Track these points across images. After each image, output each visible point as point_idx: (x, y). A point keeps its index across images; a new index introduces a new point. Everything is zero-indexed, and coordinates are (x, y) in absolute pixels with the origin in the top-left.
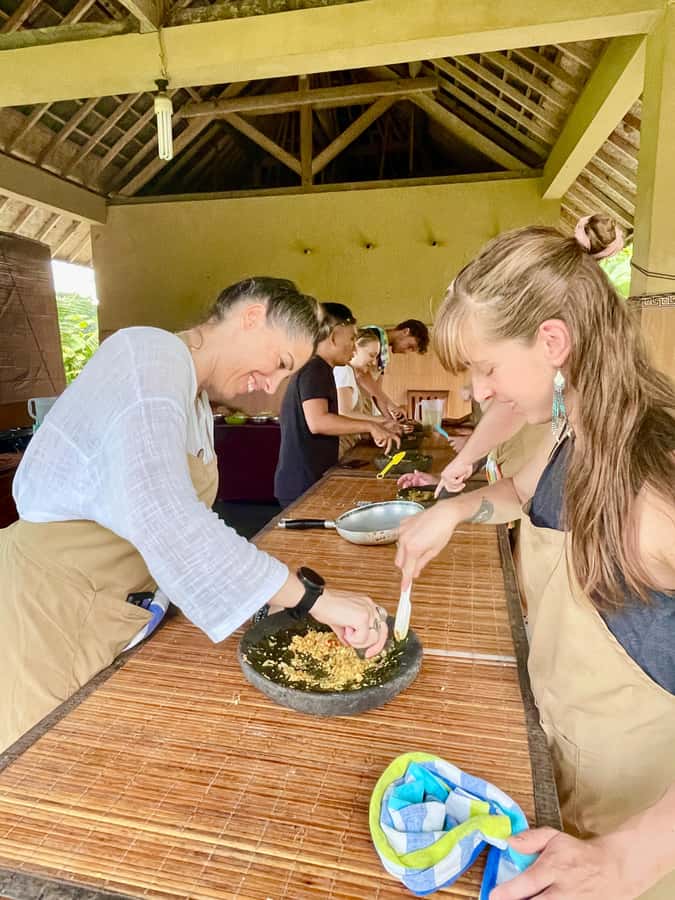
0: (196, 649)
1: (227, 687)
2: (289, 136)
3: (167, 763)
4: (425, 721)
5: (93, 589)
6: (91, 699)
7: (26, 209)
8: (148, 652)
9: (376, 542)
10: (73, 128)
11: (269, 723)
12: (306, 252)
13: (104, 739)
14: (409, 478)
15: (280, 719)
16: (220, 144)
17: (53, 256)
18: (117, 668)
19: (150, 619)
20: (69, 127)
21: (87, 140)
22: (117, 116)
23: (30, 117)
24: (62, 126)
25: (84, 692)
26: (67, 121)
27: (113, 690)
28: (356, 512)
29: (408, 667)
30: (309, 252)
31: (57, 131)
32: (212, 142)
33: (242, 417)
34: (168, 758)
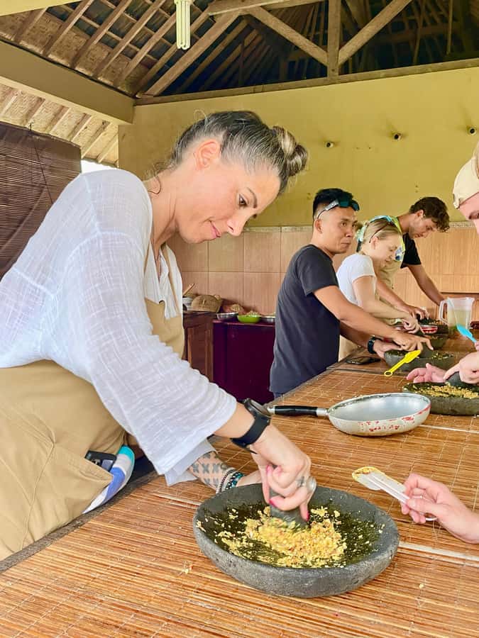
0: (157, 518)
1: (180, 556)
2: (317, 29)
3: (102, 620)
4: (393, 616)
5: (52, 440)
6: (44, 551)
7: (60, 110)
8: (110, 515)
9: (371, 433)
10: (105, 31)
11: (217, 595)
12: (329, 145)
13: (48, 590)
14: (421, 374)
15: (230, 593)
16: (247, 41)
17: (82, 157)
18: (76, 527)
19: (110, 481)
20: (103, 30)
21: (118, 42)
22: (147, 18)
23: (66, 22)
24: (96, 29)
25: (39, 545)
26: (100, 24)
27: (68, 546)
28: (353, 402)
29: (379, 553)
30: (332, 145)
31: (91, 35)
32: (239, 39)
33: (256, 316)
34: (105, 616)
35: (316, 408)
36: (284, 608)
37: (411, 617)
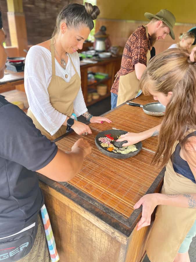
35: (140, 105)
36: (111, 160)
37: (138, 166)
